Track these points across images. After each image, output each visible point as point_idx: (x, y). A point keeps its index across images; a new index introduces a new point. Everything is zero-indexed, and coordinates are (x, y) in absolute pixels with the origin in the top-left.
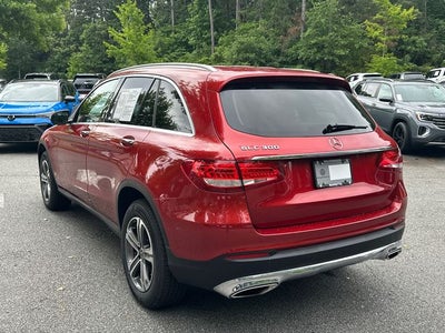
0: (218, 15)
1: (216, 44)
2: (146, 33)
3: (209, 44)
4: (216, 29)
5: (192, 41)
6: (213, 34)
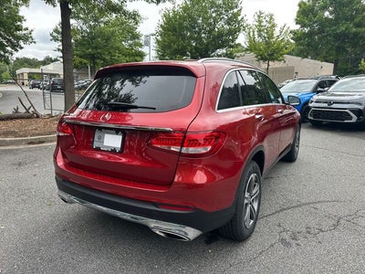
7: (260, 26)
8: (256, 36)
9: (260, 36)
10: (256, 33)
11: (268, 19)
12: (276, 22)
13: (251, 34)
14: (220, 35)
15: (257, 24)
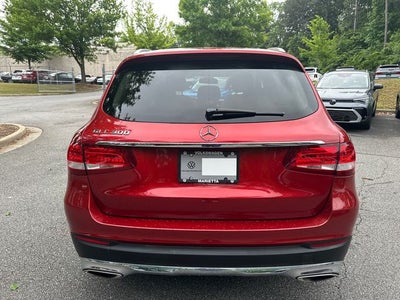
0: (393, 17)
1: (388, 41)
2: (331, 38)
3: (382, 41)
4: (390, 28)
5: (367, 40)
6: (386, 33)
7: (139, 14)
8: (135, 26)
9: (139, 26)
10: (134, 23)
11: (146, 8)
12: (154, 12)
13: (130, 22)
14: (98, 19)
15: (136, 12)
